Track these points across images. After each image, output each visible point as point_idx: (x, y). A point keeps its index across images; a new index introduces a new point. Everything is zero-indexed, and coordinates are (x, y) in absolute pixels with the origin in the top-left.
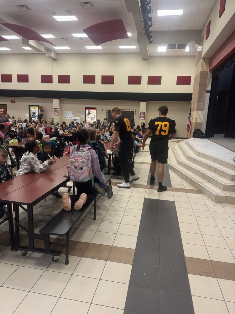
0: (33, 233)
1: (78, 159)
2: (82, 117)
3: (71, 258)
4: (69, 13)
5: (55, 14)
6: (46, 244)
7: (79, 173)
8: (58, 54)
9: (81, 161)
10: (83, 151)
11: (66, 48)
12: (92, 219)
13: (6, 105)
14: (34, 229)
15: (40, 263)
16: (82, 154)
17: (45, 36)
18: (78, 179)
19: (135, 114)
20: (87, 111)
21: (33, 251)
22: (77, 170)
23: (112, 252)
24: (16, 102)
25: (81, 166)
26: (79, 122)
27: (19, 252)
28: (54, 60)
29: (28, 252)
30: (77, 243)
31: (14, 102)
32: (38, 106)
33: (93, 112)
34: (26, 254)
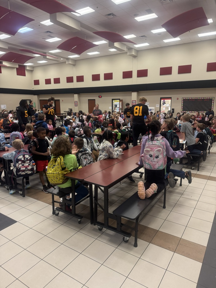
0: (108, 212)
1: (153, 148)
2: (157, 107)
3: (140, 242)
4: (149, 12)
5: (136, 15)
6: (118, 224)
7: (154, 162)
8: (138, 51)
9: (156, 149)
10: (158, 140)
11: (146, 44)
12: (161, 207)
13: (95, 100)
14: (109, 208)
15: (112, 240)
16: (157, 144)
17: (127, 37)
18: (154, 167)
19: (213, 101)
20: (162, 101)
21: (107, 229)
22: (152, 158)
23: (180, 244)
24: (102, 97)
25: (157, 155)
26: (154, 112)
27: (97, 227)
28: (135, 57)
29: (103, 228)
30: (146, 228)
31: (101, 97)
32: (119, 99)
33: (168, 102)
34: (102, 229)
